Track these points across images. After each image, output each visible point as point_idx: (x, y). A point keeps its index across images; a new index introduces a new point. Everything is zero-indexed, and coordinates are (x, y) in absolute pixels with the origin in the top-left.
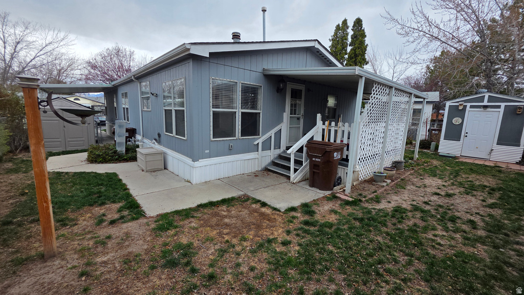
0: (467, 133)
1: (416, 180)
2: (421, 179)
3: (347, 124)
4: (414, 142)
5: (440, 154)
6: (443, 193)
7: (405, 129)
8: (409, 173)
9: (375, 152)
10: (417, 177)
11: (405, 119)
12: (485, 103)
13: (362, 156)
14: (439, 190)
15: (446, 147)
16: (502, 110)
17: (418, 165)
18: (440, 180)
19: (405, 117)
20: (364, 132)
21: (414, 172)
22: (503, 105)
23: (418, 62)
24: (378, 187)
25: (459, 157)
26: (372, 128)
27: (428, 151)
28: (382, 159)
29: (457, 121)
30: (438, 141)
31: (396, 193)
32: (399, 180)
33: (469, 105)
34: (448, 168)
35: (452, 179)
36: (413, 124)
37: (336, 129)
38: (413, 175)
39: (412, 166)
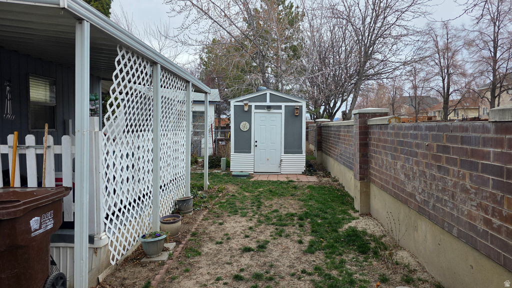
0: (256, 142)
1: (213, 228)
2: (221, 224)
3: (65, 139)
4: (200, 160)
5: (233, 173)
6: (253, 245)
7: (187, 141)
8: (201, 217)
9: (140, 192)
10: (214, 223)
11: (185, 124)
12: (268, 103)
13: (113, 208)
14: (247, 239)
15: (239, 163)
16: (283, 111)
17: (211, 197)
18: (244, 219)
19: (185, 122)
20: (111, 153)
21: (209, 213)
22: (283, 105)
23: (190, 42)
24: (152, 270)
25: (252, 174)
26: (128, 143)
27: (219, 171)
28: (155, 203)
29: (244, 126)
30: (228, 156)
31: (187, 271)
32: (189, 237)
33: (253, 104)
34: (247, 194)
35: (257, 213)
36: (195, 134)
37: (39, 152)
38: (207, 219)
39: (204, 202)
